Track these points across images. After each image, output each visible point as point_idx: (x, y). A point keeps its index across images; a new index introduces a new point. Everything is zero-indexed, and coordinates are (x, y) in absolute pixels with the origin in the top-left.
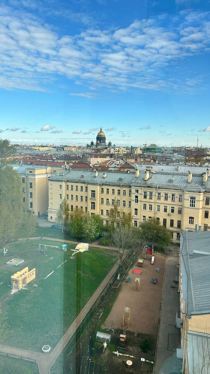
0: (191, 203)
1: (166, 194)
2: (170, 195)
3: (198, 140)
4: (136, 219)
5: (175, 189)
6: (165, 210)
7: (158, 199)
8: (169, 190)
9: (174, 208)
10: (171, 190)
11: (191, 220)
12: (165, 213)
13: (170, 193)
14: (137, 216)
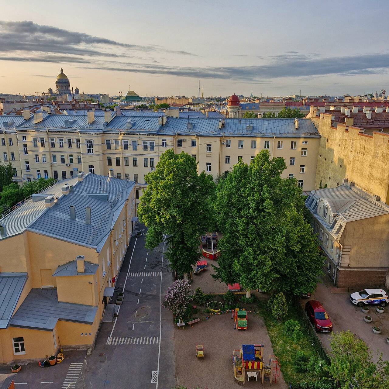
0: (89, 149)
1: (61, 140)
2: (65, 141)
3: (199, 88)
4: (29, 175)
5: (70, 132)
6: (63, 160)
7: (52, 146)
8: (63, 133)
9: (72, 156)
10: (66, 133)
11: (92, 169)
12: (63, 164)
13: (65, 137)
14: (29, 171)
